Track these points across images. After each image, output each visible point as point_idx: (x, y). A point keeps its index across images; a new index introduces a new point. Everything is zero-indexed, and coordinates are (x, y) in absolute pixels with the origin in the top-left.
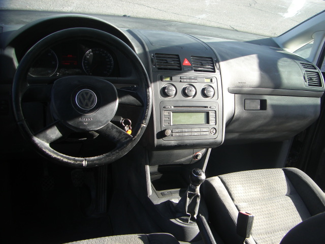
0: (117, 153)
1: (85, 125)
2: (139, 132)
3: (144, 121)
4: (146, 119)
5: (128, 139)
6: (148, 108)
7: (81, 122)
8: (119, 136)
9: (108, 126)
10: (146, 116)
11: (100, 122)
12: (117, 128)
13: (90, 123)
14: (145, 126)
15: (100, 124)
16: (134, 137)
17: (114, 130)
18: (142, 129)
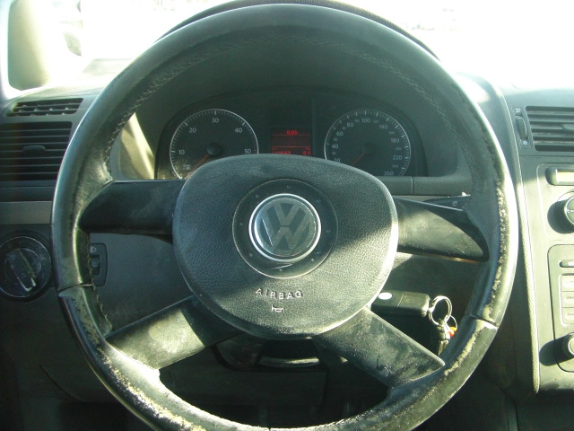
0: (385, 419)
1: (275, 315)
2: (469, 347)
3: (487, 311)
4: (495, 301)
5: (429, 372)
6: (503, 265)
7: (261, 303)
8: (398, 358)
9: (358, 323)
10: (497, 293)
11: (330, 306)
12: (389, 332)
13: (294, 309)
14: (491, 327)
15: (329, 314)
16: (448, 367)
17: (381, 337)
18: (479, 337)
